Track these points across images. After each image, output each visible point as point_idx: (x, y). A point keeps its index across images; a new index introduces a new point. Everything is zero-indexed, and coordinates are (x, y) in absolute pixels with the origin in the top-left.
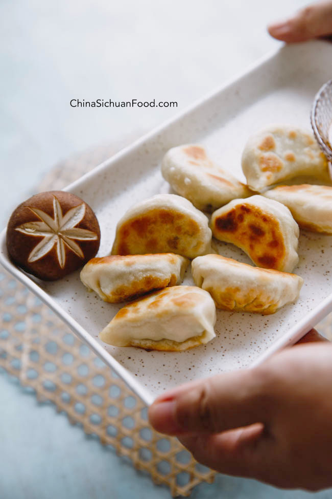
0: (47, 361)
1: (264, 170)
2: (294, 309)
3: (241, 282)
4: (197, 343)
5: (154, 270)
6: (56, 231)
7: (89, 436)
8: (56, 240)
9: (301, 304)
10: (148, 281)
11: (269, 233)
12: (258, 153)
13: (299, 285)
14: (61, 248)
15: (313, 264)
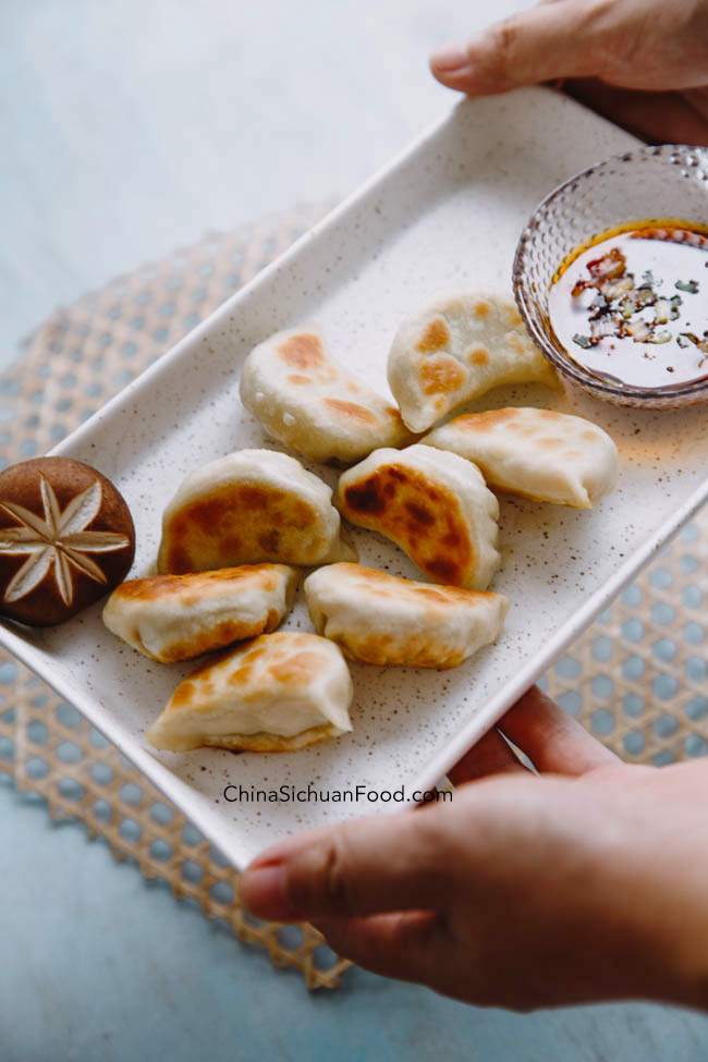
0: (64, 741)
1: (430, 391)
2: (496, 654)
3: (393, 625)
4: (321, 736)
5: (235, 610)
6: (50, 538)
7: (152, 883)
8: (53, 556)
9: (509, 644)
10: (227, 629)
11: (442, 519)
12: (417, 358)
13: (502, 612)
14: (62, 569)
15: (528, 561)
